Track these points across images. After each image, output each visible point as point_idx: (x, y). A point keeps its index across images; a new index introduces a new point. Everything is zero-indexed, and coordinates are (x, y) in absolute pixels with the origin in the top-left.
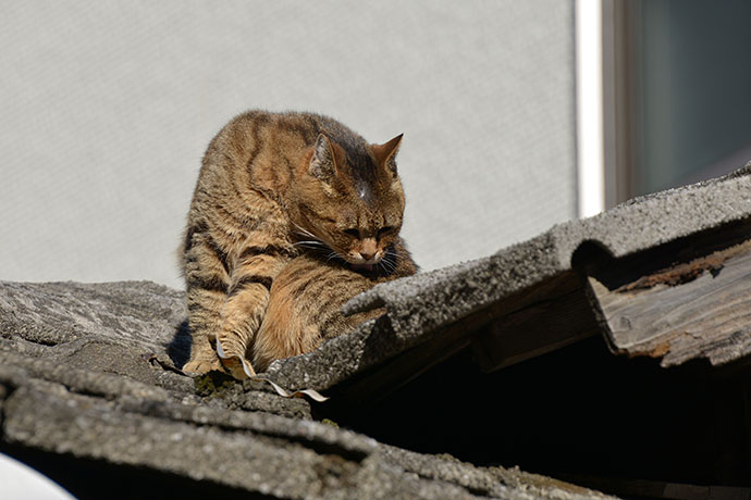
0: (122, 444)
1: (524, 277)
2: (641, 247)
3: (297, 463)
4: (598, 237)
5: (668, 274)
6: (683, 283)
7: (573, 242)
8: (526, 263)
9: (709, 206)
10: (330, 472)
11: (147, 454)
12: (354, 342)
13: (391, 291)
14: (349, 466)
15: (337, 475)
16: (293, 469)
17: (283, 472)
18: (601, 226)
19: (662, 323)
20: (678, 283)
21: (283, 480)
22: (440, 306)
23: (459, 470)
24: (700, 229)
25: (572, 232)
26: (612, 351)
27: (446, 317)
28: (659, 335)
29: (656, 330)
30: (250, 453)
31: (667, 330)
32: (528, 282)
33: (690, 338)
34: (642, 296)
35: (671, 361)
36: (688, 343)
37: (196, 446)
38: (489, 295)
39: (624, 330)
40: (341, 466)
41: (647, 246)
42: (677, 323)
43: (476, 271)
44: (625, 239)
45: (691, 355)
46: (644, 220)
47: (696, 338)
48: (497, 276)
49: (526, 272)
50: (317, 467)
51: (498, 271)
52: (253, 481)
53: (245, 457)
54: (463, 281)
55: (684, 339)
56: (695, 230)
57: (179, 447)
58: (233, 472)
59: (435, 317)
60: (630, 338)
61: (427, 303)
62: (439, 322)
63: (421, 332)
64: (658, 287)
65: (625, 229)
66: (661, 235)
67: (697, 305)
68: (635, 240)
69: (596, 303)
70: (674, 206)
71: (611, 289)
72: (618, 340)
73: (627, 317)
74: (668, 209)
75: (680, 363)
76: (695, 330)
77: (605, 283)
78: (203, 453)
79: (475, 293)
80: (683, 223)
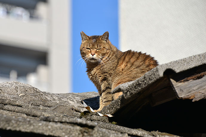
0: (25, 127)
1: (152, 80)
2: (184, 70)
3: (75, 130)
4: (171, 68)
5: (194, 77)
6: (198, 79)
7: (164, 69)
8: (152, 76)
9: (204, 58)
10: (84, 132)
11: (32, 129)
12: (118, 101)
13: (122, 86)
14: (90, 130)
15: (87, 133)
16: (74, 131)
17: (71, 132)
18: (172, 65)
19: (192, 90)
20: (197, 79)
21: (71, 134)
22: (134, 89)
23: (137, 132)
24: (202, 64)
25: (163, 67)
26: (178, 98)
27: (135, 92)
28: (191, 93)
29: (190, 92)
30: (61, 128)
31: (194, 92)
32: (153, 81)
33: (201, 94)
34: (186, 83)
35: (195, 100)
36: (200, 95)
37: (46, 126)
38: (145, 85)
39: (181, 92)
40: (88, 130)
41: (186, 69)
42: (197, 90)
43: (141, 79)
44: (179, 68)
45: (201, 98)
46: (185, 63)
47: (202, 93)
48: (146, 80)
49: (152, 78)
50: (81, 130)
51: (146, 79)
52: (63, 135)
53: (60, 129)
54: (138, 82)
55: (199, 94)
56: (200, 64)
57: (41, 127)
58: (57, 133)
59: (133, 92)
60: (183, 94)
61: (131, 89)
62: (134, 93)
63: (130, 96)
64: (191, 80)
65: (179, 65)
66: (190, 66)
67: (203, 85)
68: (182, 68)
69: (173, 85)
70: (194, 58)
71: (177, 82)
72: (179, 95)
73: (182, 89)
74: (192, 59)
75: (198, 100)
76: (202, 91)
77: (175, 80)
78: (48, 128)
79: (141, 85)
80: (197, 63)
